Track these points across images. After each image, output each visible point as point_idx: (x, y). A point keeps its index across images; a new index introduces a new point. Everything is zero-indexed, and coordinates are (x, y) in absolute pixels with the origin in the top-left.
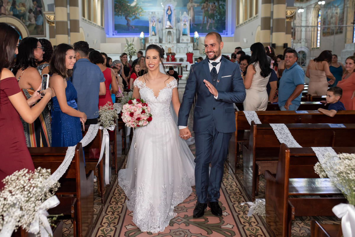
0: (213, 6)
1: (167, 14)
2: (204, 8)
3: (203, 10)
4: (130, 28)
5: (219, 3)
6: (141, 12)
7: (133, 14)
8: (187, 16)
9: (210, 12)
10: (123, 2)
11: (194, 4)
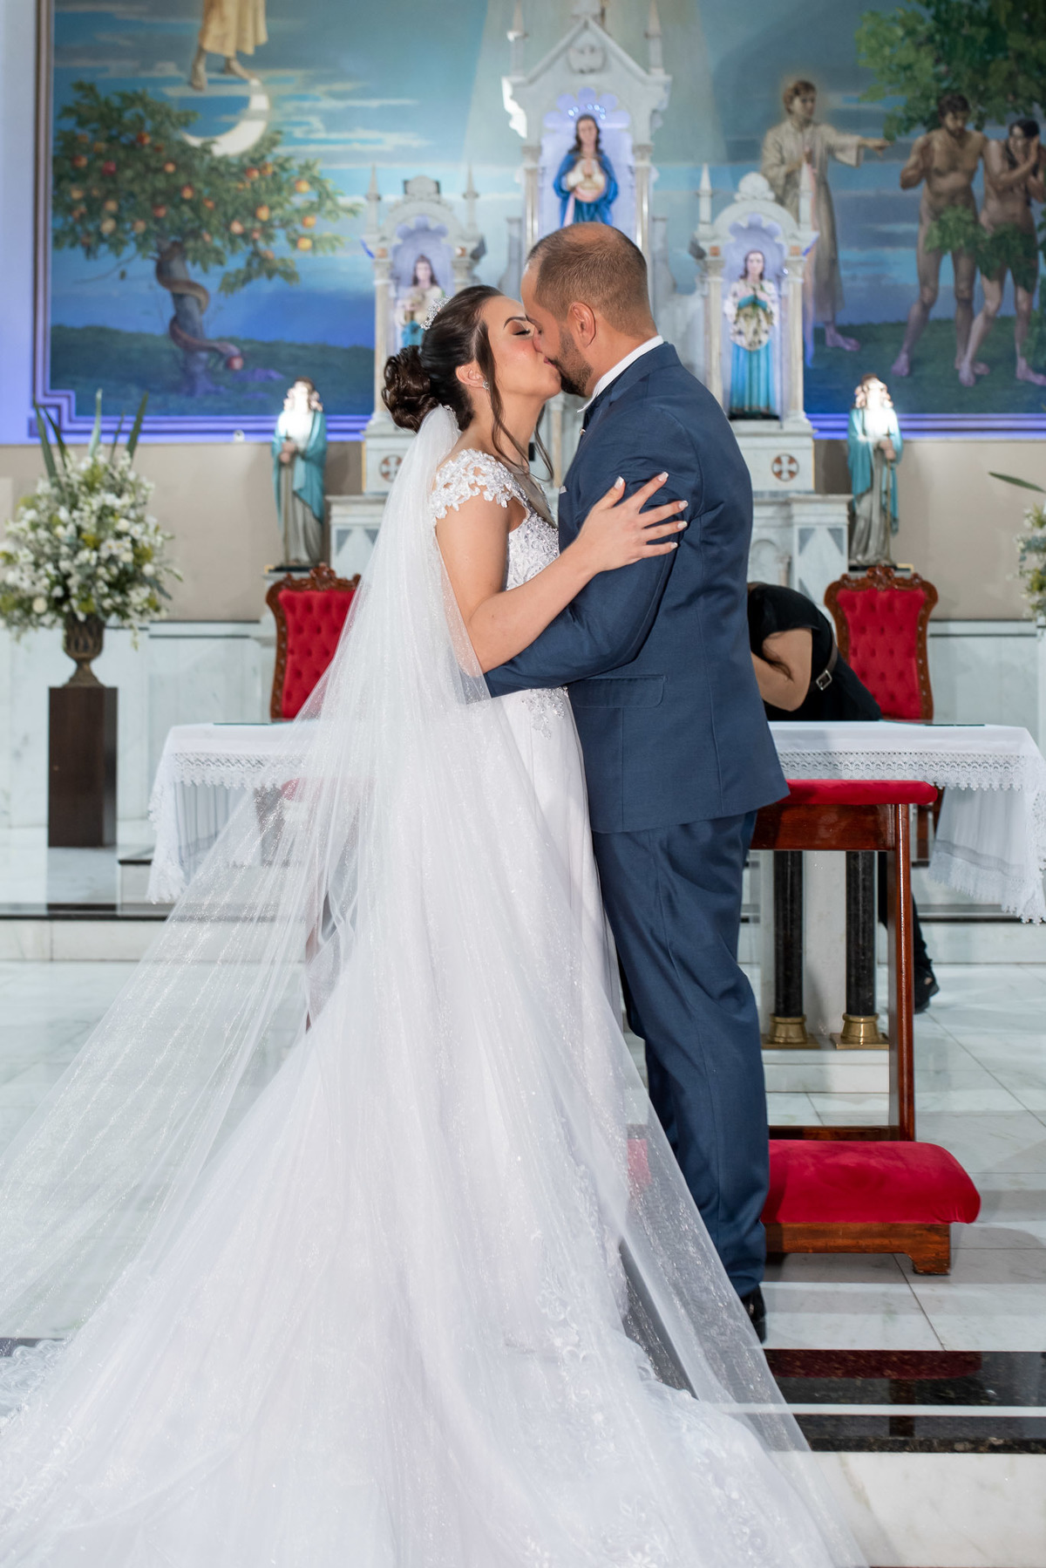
0: (1019, 157)
1: (564, 193)
2: (925, 172)
3: (921, 192)
4: (199, 368)
6: (313, 208)
7: (237, 228)
8: (774, 216)
9: (991, 212)
10: (141, 120)
11: (828, 134)
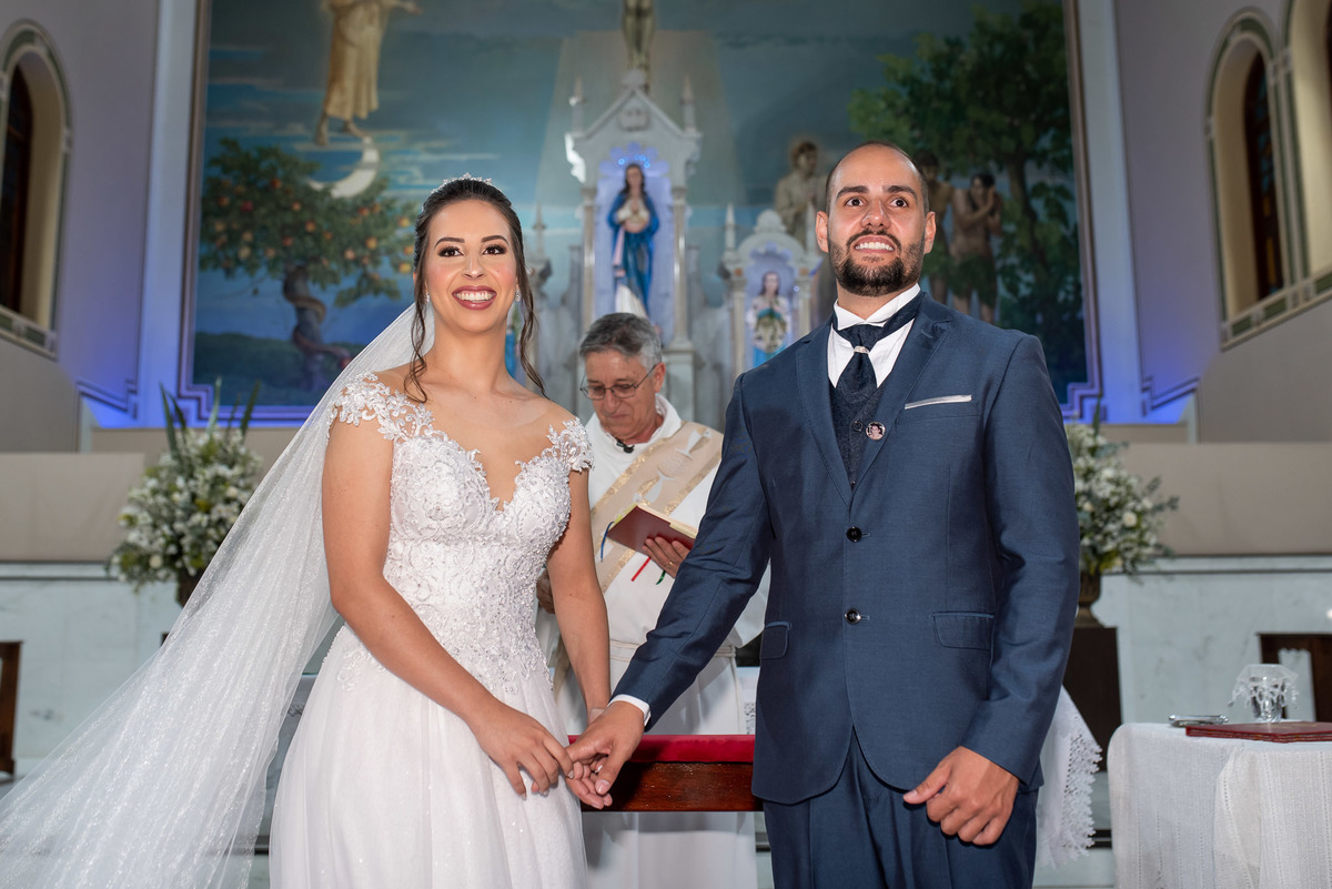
0: (979, 201)
4: (315, 368)
5: (1020, 177)
7: (350, 255)
8: (786, 244)
9: (958, 246)
10: (273, 169)
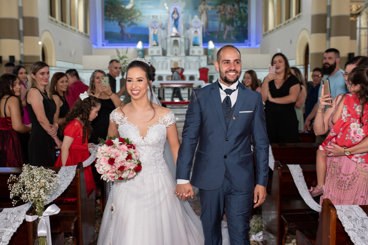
0: (232, 9)
1: (173, 17)
2: (220, 11)
3: (219, 14)
4: (124, 37)
6: (139, 16)
7: (129, 18)
8: (198, 20)
9: (228, 17)
10: (116, 4)
11: (207, 6)
